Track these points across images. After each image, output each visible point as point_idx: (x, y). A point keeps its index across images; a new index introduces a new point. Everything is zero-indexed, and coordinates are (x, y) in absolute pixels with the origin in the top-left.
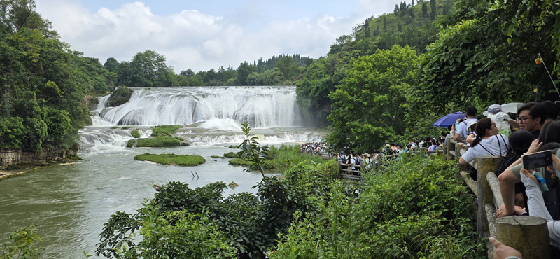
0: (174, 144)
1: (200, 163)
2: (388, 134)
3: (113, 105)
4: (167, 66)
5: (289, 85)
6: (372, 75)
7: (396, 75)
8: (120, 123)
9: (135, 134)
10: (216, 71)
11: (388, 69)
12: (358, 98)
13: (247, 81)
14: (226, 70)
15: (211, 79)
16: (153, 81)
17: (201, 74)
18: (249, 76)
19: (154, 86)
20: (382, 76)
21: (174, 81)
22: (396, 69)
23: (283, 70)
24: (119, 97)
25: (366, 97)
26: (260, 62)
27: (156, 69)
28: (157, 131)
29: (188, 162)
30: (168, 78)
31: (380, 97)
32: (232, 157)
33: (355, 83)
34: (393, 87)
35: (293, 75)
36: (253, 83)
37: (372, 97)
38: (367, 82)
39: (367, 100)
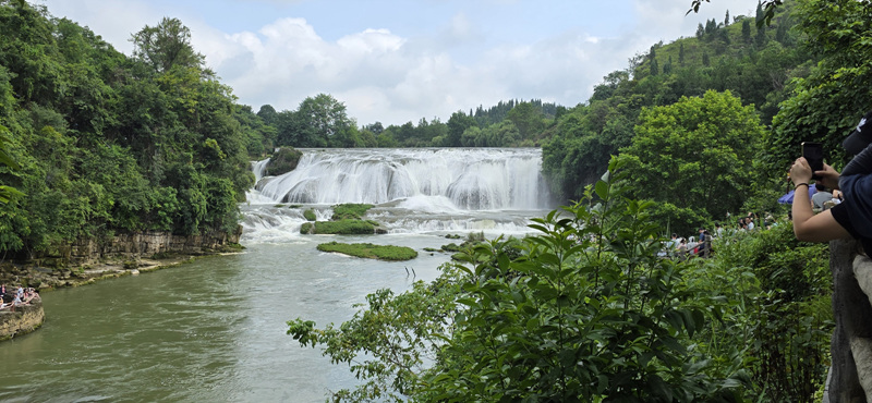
0: (367, 231)
1: (411, 258)
2: (701, 218)
3: (275, 173)
4: (348, 117)
5: (528, 146)
6: (675, 134)
7: (712, 135)
8: (285, 199)
9: (309, 215)
10: (416, 125)
11: (699, 125)
12: (654, 166)
13: (462, 140)
14: (429, 124)
15: (408, 137)
16: (327, 139)
17: (392, 128)
18: (465, 132)
19: (330, 146)
20: (690, 136)
21: (358, 140)
22: (712, 126)
23: (518, 124)
24: (283, 163)
25: (666, 165)
26: (479, 111)
27: (332, 123)
28: (341, 212)
29: (393, 255)
30: (348, 135)
31: (689, 165)
32: (453, 251)
33: (650, 145)
34: (707, 151)
35: (535, 131)
36: (471, 143)
37: (675, 165)
38: (668, 144)
39: (667, 169)
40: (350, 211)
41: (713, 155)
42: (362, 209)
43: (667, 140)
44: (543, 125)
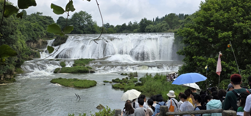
0: (85, 72)
9: (63, 64)
13: (145, 30)
14: (133, 24)
15: (123, 29)
17: (118, 26)
18: (147, 27)
24: (60, 41)
26: (157, 19)
27: (86, 23)
28: (76, 62)
30: (93, 28)
32: (117, 82)
35: (175, 25)
36: (149, 31)
40: (81, 62)
41: (240, 27)
42: (88, 61)
43: (212, 19)
44: (179, 23)
